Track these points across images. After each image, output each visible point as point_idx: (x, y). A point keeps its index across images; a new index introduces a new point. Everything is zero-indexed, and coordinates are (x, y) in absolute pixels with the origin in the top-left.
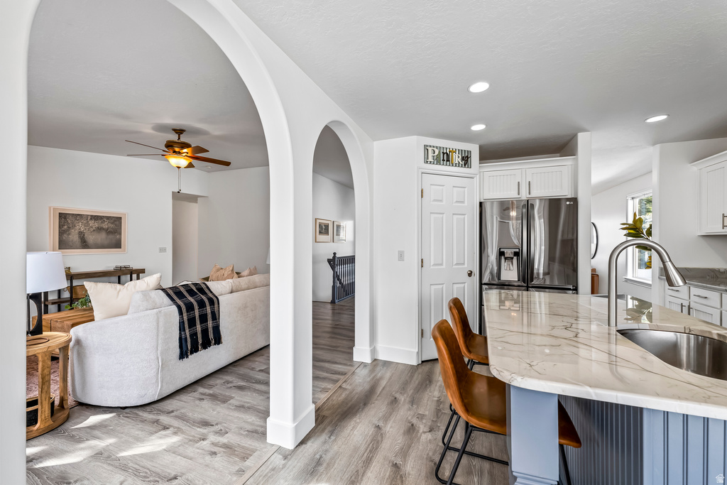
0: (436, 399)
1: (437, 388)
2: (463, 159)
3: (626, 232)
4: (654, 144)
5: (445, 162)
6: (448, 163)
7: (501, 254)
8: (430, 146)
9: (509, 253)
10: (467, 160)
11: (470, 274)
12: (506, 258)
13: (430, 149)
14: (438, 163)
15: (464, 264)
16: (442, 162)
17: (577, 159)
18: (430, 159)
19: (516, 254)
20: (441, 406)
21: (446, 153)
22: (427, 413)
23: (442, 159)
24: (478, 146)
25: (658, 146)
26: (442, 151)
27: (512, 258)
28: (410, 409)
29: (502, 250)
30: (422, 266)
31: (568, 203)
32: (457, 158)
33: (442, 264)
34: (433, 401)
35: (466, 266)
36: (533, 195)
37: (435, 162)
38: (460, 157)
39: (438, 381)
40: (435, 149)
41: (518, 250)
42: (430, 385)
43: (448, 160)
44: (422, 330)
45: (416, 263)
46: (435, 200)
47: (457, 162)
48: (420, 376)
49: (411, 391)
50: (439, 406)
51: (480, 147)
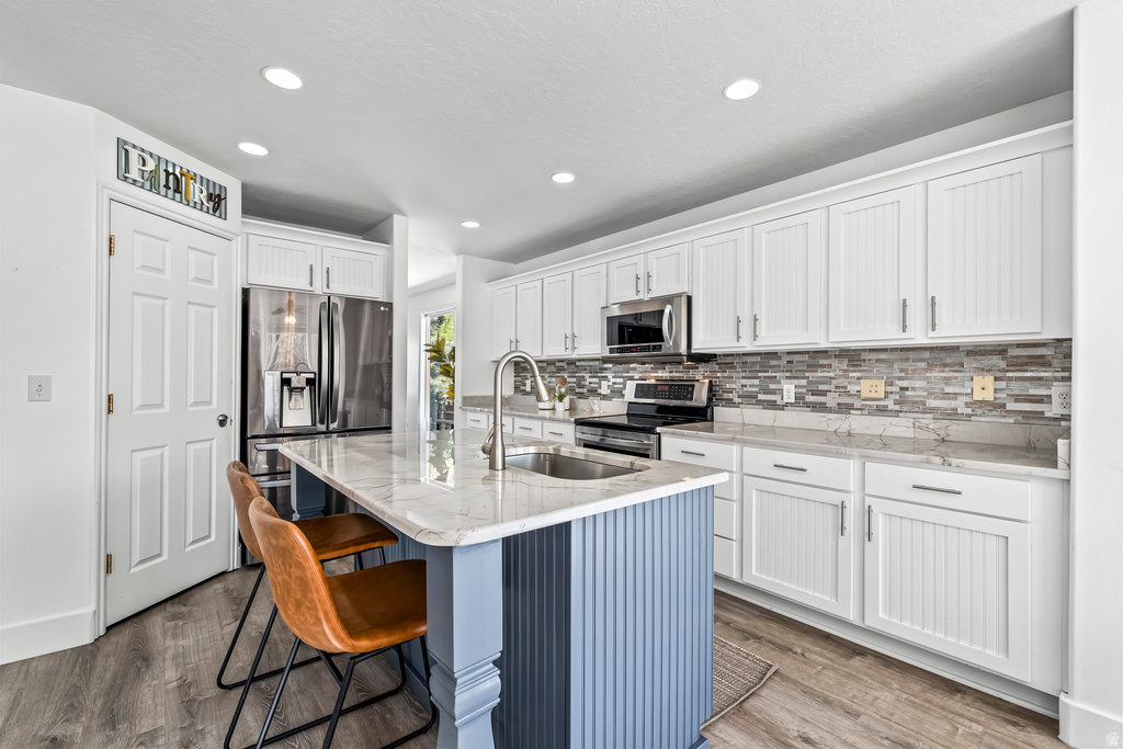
0: (175, 684)
1: (169, 663)
2: (210, 197)
3: (429, 354)
4: (458, 254)
5: (170, 192)
6: (178, 195)
7: (285, 382)
8: (134, 147)
9: (297, 381)
10: (219, 203)
11: (222, 423)
12: (291, 390)
13: (134, 154)
14: (154, 188)
15: (210, 403)
16: (163, 190)
17: (391, 251)
18: (134, 174)
19: (310, 382)
20: (193, 691)
21: (174, 174)
22: (162, 721)
23: (163, 182)
24: (239, 183)
25: (461, 256)
26: (163, 167)
27: (303, 389)
28: (110, 740)
29: (285, 376)
30: (110, 411)
31: (382, 309)
32: (198, 193)
33: (160, 405)
34: (167, 692)
35: (215, 405)
36: (333, 289)
37: (147, 185)
38: (205, 193)
39: (165, 650)
40: (147, 157)
41: (312, 376)
42: (148, 666)
43: (177, 190)
44: (109, 558)
45: (92, 404)
46: (143, 267)
47: (197, 200)
48: (112, 660)
49: (99, 703)
50: (187, 694)
51: (244, 187)
